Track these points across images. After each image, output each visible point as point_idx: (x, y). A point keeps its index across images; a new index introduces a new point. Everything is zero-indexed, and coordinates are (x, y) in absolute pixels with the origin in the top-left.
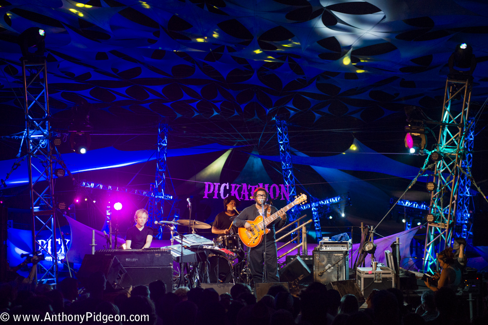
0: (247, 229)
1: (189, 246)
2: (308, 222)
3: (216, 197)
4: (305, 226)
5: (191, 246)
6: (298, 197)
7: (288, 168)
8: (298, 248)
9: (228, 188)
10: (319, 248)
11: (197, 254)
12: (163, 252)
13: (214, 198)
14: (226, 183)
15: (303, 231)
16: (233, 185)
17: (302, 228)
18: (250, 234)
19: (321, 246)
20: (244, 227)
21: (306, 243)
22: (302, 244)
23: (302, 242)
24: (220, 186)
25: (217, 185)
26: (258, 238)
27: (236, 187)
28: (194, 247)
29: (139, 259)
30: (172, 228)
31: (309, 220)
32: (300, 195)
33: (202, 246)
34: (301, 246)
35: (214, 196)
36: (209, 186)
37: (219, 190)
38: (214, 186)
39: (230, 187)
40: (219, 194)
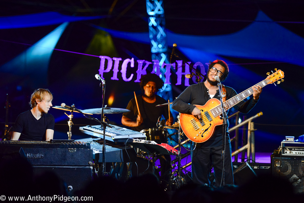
0: (195, 116)
1: (111, 140)
2: (257, 116)
3: (115, 77)
4: (252, 121)
5: (115, 140)
6: (271, 74)
7: (161, 50)
8: (240, 153)
9: (132, 65)
10: (280, 152)
11: (124, 151)
12: (79, 146)
13: (112, 78)
14: (131, 59)
15: (249, 128)
16: (141, 62)
17: (247, 124)
18: (198, 123)
19: (284, 148)
20: (192, 114)
21: (253, 145)
22: (247, 146)
23: (246, 143)
24: (121, 63)
25: (117, 60)
26: (209, 130)
27: (144, 64)
28: (119, 141)
29: (45, 155)
30: (70, 117)
31: (259, 112)
32: (275, 71)
33: (131, 140)
34: (246, 150)
35: (112, 76)
36: (106, 61)
37: (120, 68)
38: (114, 61)
39: (136, 64)
40: (120, 74)
